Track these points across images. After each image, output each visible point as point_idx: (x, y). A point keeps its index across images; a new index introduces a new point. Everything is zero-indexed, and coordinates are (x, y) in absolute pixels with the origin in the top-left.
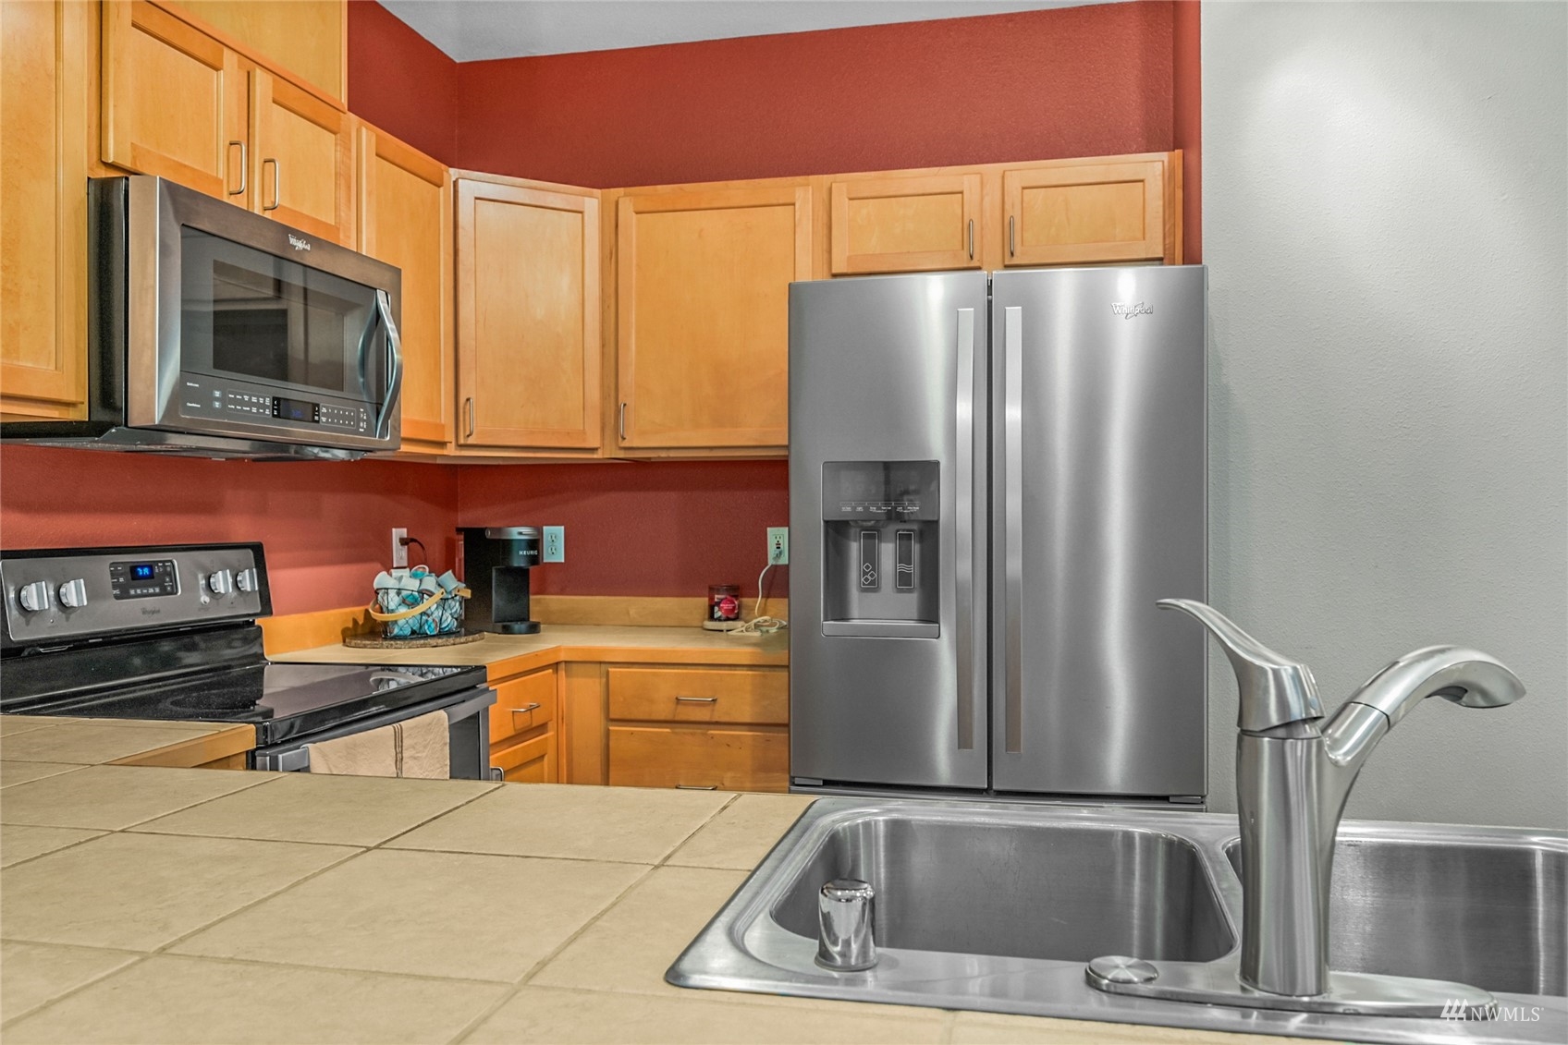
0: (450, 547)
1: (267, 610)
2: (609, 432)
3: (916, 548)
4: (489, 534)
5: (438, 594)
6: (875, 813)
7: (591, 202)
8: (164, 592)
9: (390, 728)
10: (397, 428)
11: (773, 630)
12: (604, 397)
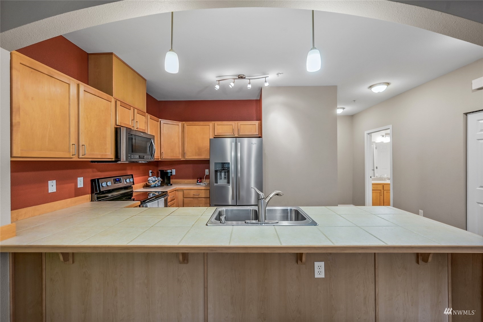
0: (158, 173)
1: (134, 184)
2: (183, 156)
3: (227, 174)
4: (164, 171)
5: (158, 181)
6: (224, 209)
7: (180, 124)
8: (120, 182)
9: (157, 201)
10: (154, 158)
11: (207, 184)
12: (182, 151)
